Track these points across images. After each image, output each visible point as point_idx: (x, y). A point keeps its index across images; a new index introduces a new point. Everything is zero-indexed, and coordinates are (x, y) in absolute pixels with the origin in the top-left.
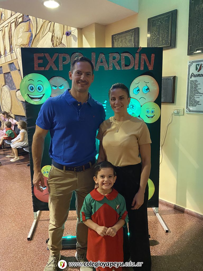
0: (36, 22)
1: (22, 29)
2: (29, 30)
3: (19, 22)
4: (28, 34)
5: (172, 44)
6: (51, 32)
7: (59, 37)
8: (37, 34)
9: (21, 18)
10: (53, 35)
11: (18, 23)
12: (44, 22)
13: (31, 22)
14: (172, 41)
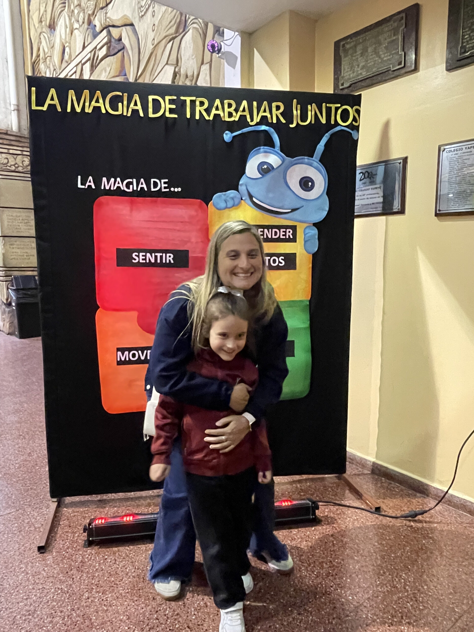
1: (105, 71)
2: (122, 72)
3: (99, 58)
11: (98, 62)
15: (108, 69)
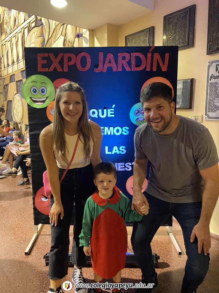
0: (48, 26)
1: (35, 34)
2: (42, 35)
3: (32, 27)
4: (41, 39)
5: (190, 43)
6: (63, 36)
7: (71, 41)
8: (50, 38)
9: (34, 23)
10: (65, 38)
11: (31, 29)
12: (56, 26)
13: (44, 26)
14: (189, 40)
15: (36, 33)
